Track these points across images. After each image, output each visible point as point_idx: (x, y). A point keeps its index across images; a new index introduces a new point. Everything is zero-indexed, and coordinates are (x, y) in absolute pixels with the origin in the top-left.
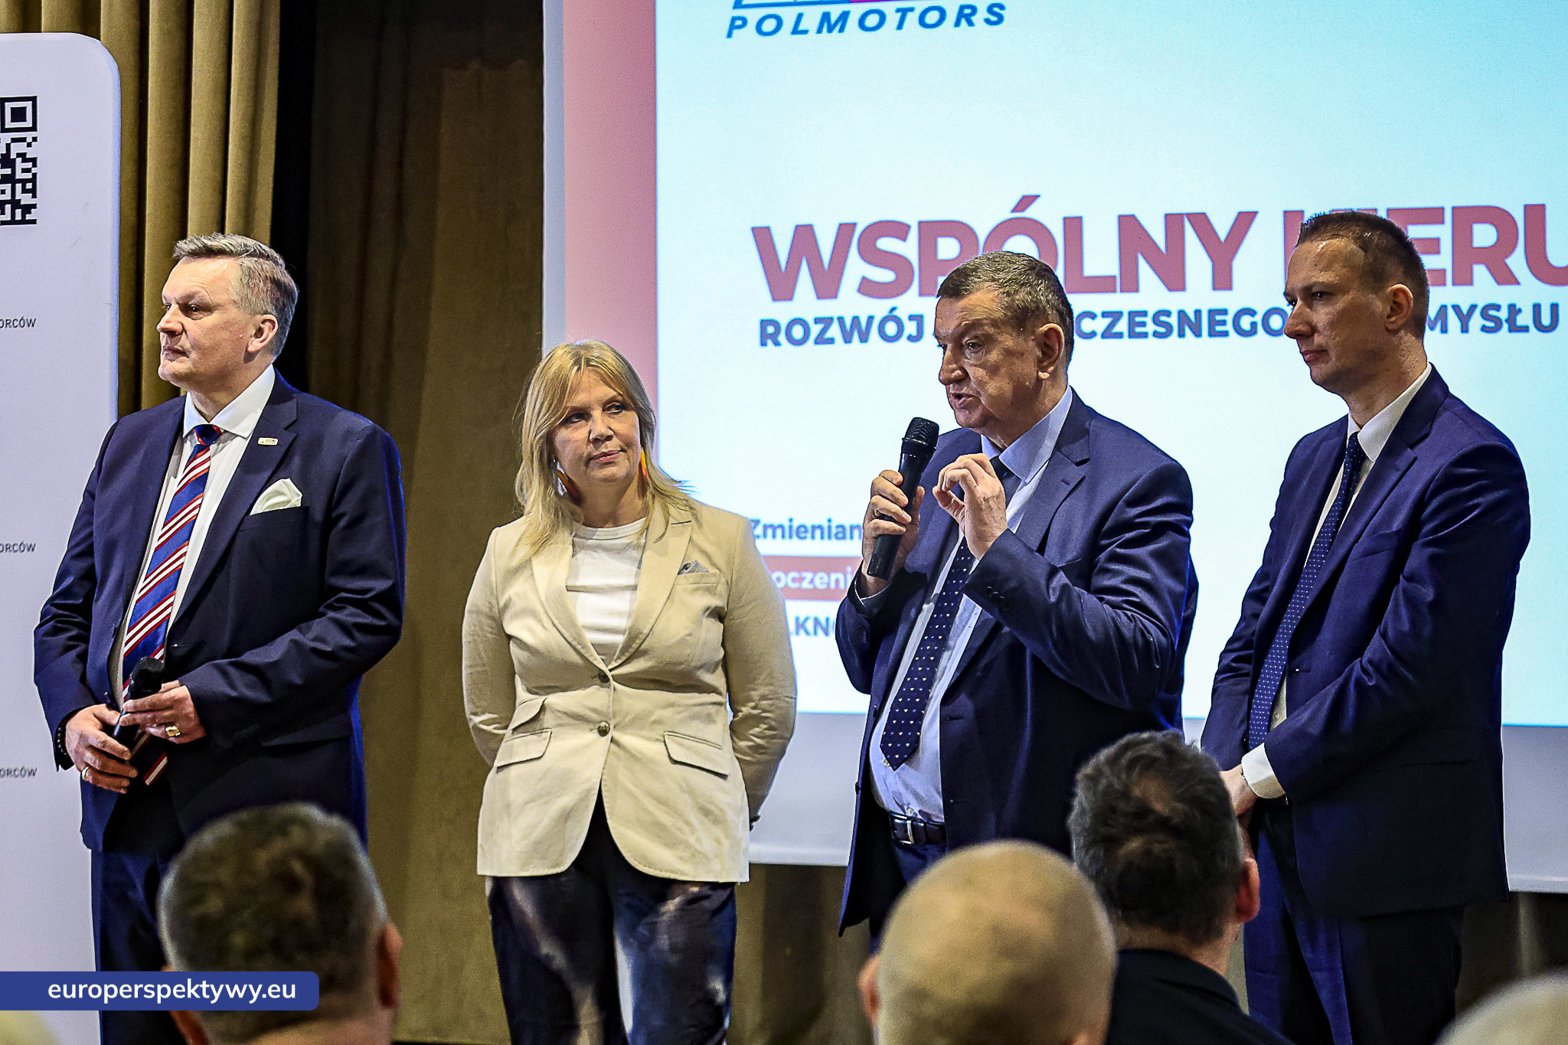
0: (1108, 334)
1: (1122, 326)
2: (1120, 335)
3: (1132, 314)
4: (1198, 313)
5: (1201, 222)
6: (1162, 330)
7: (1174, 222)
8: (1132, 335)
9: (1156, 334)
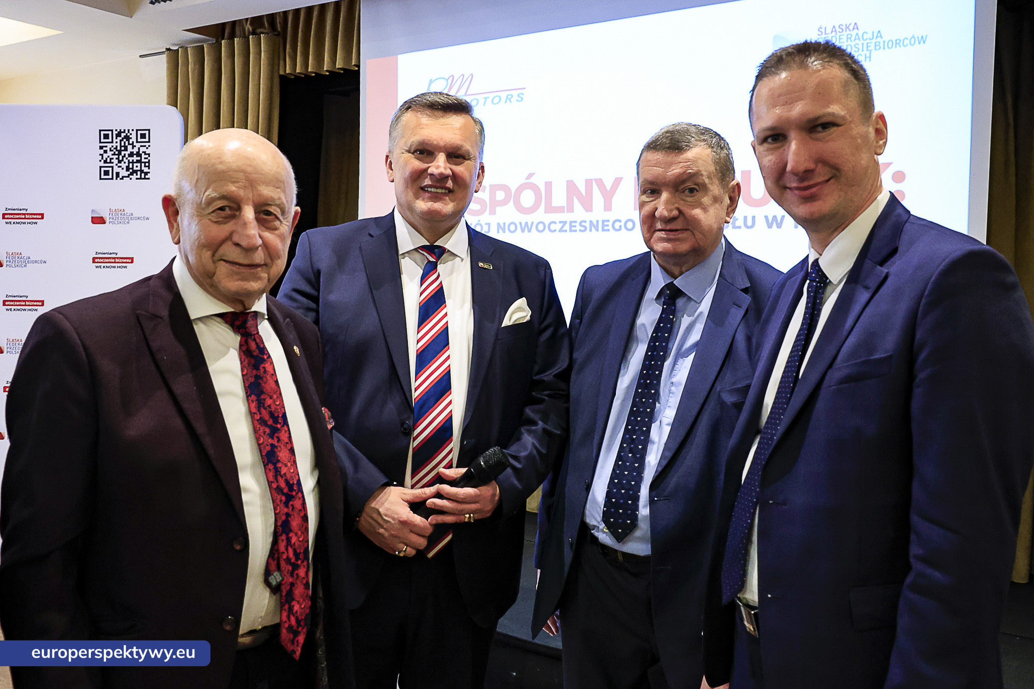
0: (561, 230)
1: (567, 227)
2: (566, 231)
3: (571, 222)
4: (598, 221)
5: (600, 182)
6: (583, 229)
7: (588, 183)
8: (571, 231)
9: (580, 230)
